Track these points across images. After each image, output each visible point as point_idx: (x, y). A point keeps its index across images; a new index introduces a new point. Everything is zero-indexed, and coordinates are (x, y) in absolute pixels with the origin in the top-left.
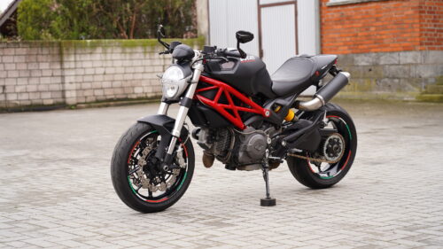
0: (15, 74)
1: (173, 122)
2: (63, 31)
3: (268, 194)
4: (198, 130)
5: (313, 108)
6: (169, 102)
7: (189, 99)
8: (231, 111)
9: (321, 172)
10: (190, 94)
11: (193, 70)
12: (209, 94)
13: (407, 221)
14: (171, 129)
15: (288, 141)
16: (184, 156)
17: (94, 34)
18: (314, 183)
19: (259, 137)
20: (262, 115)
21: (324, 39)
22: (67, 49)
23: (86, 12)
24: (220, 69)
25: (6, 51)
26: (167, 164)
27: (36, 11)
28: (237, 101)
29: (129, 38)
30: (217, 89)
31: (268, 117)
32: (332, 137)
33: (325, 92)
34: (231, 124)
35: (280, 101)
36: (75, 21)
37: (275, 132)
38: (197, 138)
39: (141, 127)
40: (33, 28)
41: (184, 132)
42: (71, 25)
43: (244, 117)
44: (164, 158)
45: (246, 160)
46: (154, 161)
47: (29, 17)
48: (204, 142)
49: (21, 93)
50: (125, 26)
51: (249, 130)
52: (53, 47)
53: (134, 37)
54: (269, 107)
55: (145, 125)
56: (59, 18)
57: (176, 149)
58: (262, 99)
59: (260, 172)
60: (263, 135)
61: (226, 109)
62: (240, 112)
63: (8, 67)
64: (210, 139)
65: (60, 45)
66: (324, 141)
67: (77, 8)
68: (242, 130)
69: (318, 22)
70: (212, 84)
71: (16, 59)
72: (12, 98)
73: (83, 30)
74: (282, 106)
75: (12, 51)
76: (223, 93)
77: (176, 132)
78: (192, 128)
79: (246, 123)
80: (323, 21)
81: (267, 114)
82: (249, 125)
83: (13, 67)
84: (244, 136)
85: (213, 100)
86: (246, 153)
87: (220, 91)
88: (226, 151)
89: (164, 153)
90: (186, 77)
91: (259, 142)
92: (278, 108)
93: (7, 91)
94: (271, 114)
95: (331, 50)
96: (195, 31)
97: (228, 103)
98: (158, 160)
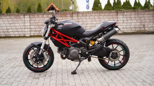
32: (113, 52)
37: (84, 49)
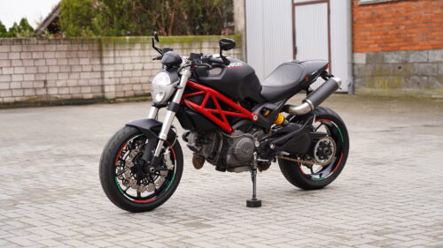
0: (57, 70)
1: (160, 125)
2: (103, 28)
3: (254, 196)
4: (188, 134)
5: (303, 112)
6: (158, 106)
7: (176, 104)
8: (218, 116)
9: (313, 173)
10: (177, 99)
11: (180, 76)
12: (197, 99)
13: (380, 226)
14: (158, 132)
15: (276, 144)
16: (172, 159)
17: (134, 31)
18: (305, 185)
19: (247, 140)
20: (250, 119)
21: (356, 36)
22: (107, 46)
23: (126, 10)
24: (207, 75)
25: (48, 48)
26: (154, 166)
27: (77, 8)
28: (224, 106)
29: (167, 35)
30: (204, 94)
31: (256, 122)
33: (315, 97)
34: (219, 127)
35: (269, 106)
36: (115, 19)
38: (186, 140)
39: (128, 130)
40: (75, 25)
41: (172, 135)
42: (111, 23)
43: (232, 121)
44: (150, 160)
45: (234, 162)
46: (141, 163)
47: (71, 15)
48: (193, 144)
49: (62, 87)
50: (163, 23)
51: (237, 133)
52: (93, 43)
53: (173, 34)
54: (257, 112)
55: (132, 129)
56: (100, 16)
57: (163, 151)
58: (250, 103)
59: (249, 174)
60: (252, 138)
61: (213, 114)
62: (227, 116)
63: (49, 62)
64: (199, 142)
65: (99, 41)
66: (314, 145)
67: (117, 5)
68: (230, 134)
69: (350, 20)
70: (199, 90)
71: (58, 55)
72: (53, 92)
73: (123, 27)
74: (271, 110)
75: (54, 47)
76: (210, 98)
77: (163, 135)
78: (180, 131)
79: (234, 127)
80: (355, 19)
81: (255, 118)
82: (237, 129)
83: (54, 62)
84: (232, 139)
85: (200, 104)
86: (234, 156)
87: (207, 96)
88: (215, 154)
89: (151, 156)
90: (172, 82)
91: (246, 146)
92: (268, 112)
93: (48, 86)
94: (259, 119)
95: (362, 47)
96: (232, 28)
97: (215, 108)
98: (145, 162)
